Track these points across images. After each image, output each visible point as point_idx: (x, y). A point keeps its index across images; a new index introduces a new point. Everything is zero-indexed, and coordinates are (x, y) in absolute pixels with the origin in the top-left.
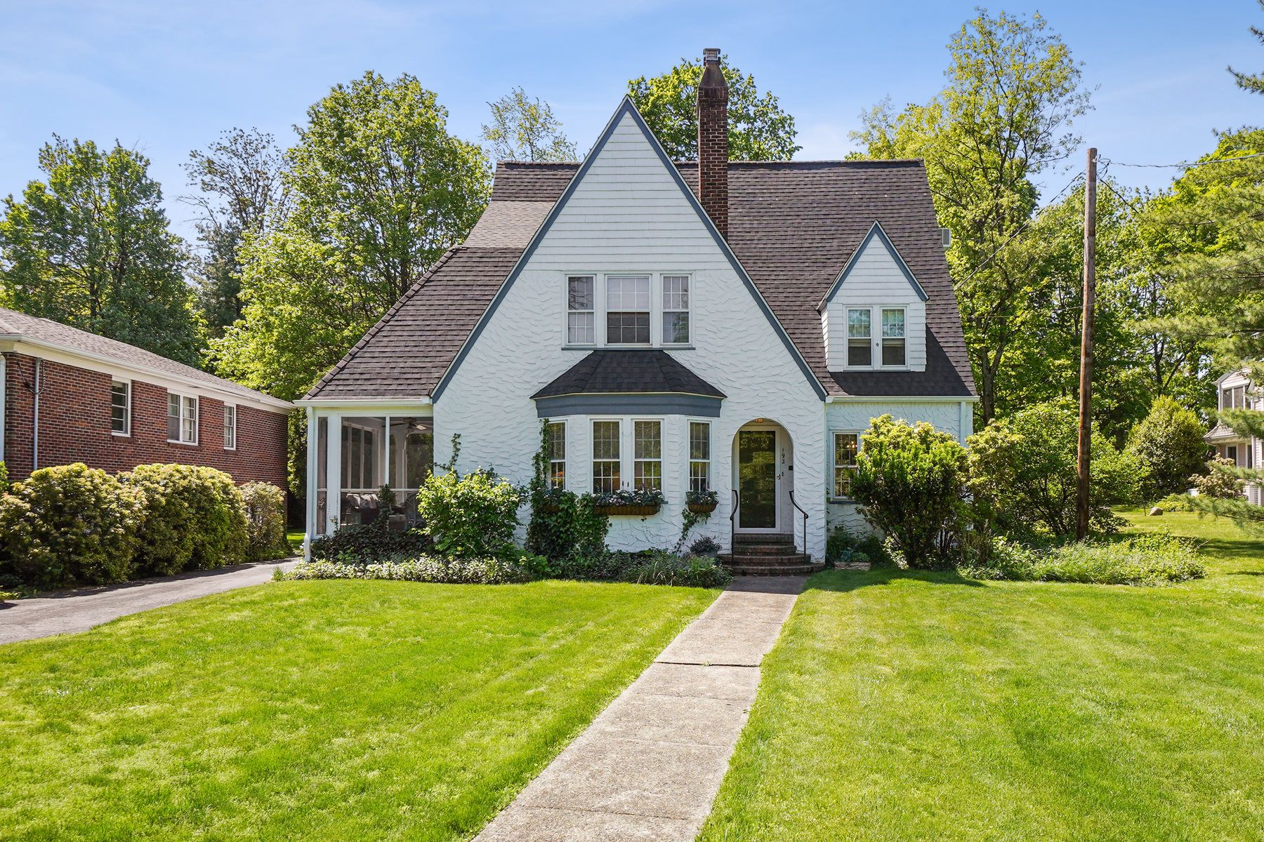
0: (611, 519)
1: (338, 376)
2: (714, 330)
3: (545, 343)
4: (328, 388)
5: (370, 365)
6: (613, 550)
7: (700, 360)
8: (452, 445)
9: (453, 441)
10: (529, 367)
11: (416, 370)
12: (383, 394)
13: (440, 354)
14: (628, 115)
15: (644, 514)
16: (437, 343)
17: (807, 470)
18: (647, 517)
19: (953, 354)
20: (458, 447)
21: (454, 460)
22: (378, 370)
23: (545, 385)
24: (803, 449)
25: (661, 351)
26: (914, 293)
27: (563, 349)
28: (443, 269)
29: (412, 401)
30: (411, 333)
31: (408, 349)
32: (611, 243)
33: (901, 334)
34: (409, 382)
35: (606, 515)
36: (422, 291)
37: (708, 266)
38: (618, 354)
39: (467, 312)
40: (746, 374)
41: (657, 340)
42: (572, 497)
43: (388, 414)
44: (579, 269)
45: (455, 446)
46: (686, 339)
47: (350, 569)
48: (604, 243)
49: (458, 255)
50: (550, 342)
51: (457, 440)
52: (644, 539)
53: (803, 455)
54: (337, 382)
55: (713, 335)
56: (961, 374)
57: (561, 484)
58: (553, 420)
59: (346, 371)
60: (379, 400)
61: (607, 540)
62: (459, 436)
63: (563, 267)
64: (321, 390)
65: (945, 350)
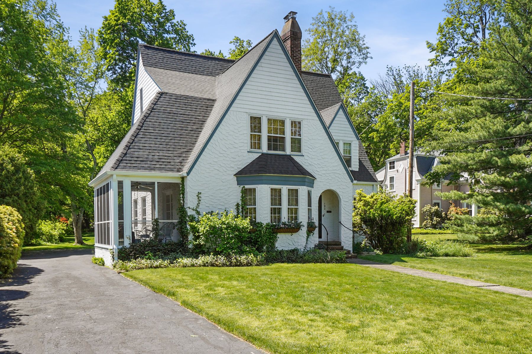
0: (279, 235)
1: (124, 158)
2: (311, 148)
3: (240, 148)
4: (121, 164)
5: (140, 153)
6: (280, 249)
7: (306, 161)
8: (197, 198)
9: (197, 196)
10: (232, 160)
11: (166, 158)
12: (154, 169)
13: (175, 150)
14: (275, 39)
15: (292, 233)
16: (171, 144)
17: (346, 213)
18: (293, 234)
19: (366, 164)
20: (200, 199)
21: (198, 205)
22: (146, 156)
23: (241, 169)
24: (345, 203)
25: (290, 156)
26: (355, 136)
27: (248, 152)
28: (158, 103)
29: (170, 174)
30: (156, 137)
31: (157, 146)
32: (269, 101)
33: (349, 154)
34: (165, 164)
35: (277, 233)
36: (152, 114)
37: (309, 118)
38: (273, 156)
39: (180, 128)
40: (324, 169)
41: (288, 151)
42: (261, 224)
43: (156, 181)
44: (256, 113)
45: (198, 198)
46: (300, 151)
47: (166, 263)
48: (265, 101)
49: (163, 96)
50: (242, 148)
51: (199, 195)
52: (292, 244)
53: (345, 206)
54: (125, 162)
55: (310, 150)
56: (371, 173)
57: (255, 218)
58: (247, 187)
59: (128, 155)
60: (153, 173)
61: (277, 245)
62: (200, 193)
63: (248, 111)
64: (118, 166)
65: (363, 162)
